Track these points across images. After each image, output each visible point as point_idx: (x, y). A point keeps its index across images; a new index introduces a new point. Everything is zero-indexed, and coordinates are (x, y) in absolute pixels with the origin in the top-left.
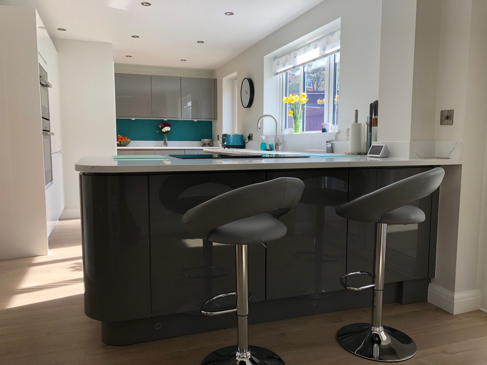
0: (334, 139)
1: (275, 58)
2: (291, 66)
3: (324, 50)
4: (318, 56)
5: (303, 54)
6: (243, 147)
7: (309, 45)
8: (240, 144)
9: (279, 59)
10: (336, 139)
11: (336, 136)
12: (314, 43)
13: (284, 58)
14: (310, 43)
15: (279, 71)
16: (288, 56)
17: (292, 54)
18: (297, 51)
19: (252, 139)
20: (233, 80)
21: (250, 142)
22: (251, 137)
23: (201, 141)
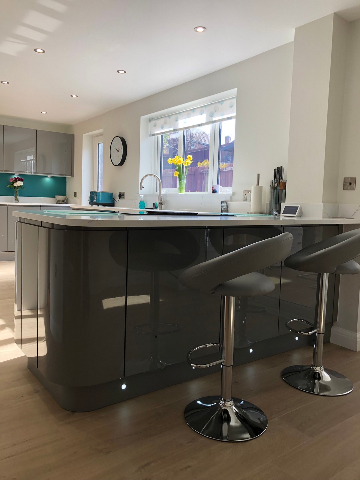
0: (228, 199)
1: (151, 120)
2: (172, 129)
3: (212, 116)
4: (205, 122)
5: (186, 118)
6: (113, 205)
7: (193, 110)
8: (109, 202)
9: (157, 121)
10: (231, 200)
11: (231, 197)
12: (200, 109)
13: (162, 121)
14: (195, 108)
15: (156, 133)
16: (167, 119)
17: (173, 117)
18: (178, 115)
19: (124, 198)
20: (93, 137)
21: (121, 200)
22: (122, 195)
23: (55, 197)
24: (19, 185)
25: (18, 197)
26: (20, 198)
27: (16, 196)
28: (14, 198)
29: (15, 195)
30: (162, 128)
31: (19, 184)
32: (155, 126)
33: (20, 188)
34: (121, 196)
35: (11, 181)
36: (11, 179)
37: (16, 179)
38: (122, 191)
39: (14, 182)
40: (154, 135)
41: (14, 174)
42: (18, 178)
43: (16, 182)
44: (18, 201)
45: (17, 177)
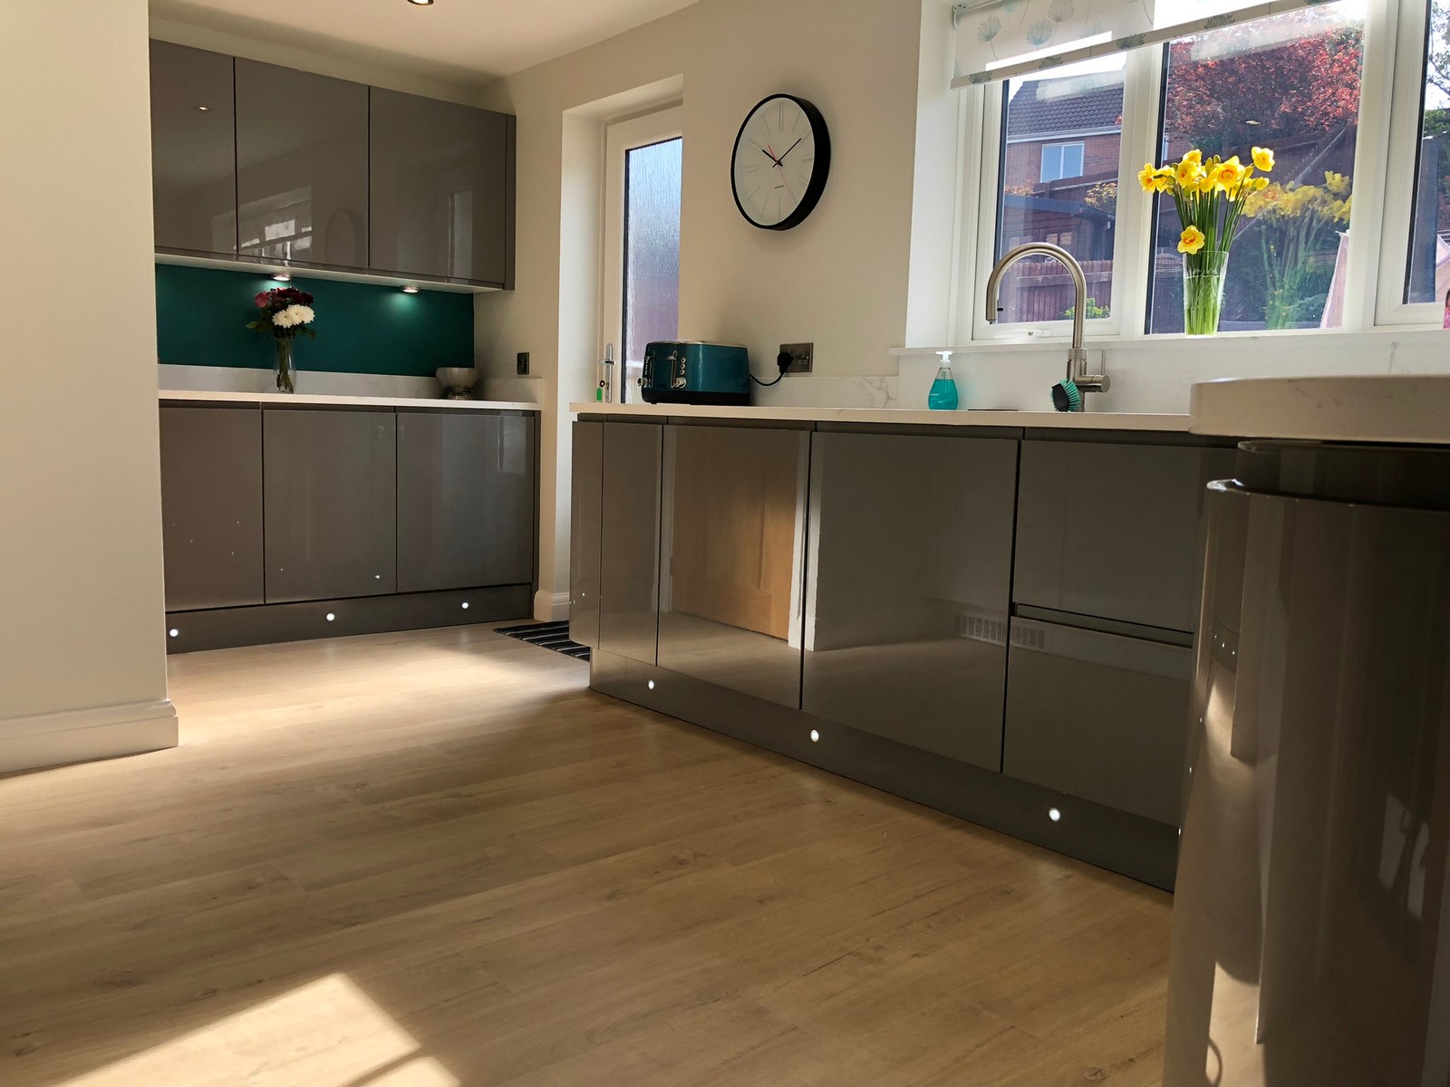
1: (958, 11)
8: (732, 387)
9: (996, 15)
15: (985, 68)
19: (807, 368)
20: (601, 126)
21: (793, 382)
22: (799, 357)
23: (432, 374)
24: (297, 321)
25: (290, 373)
26: (301, 377)
27: (284, 370)
28: (271, 375)
29: (277, 364)
30: (1038, 42)
31: (299, 314)
32: (989, 38)
33: (298, 332)
34: (794, 359)
35: (262, 305)
36: (260, 296)
37: (281, 293)
38: (795, 338)
39: (276, 310)
40: (977, 78)
41: (270, 277)
42: (287, 291)
43: (285, 307)
45: (282, 287)
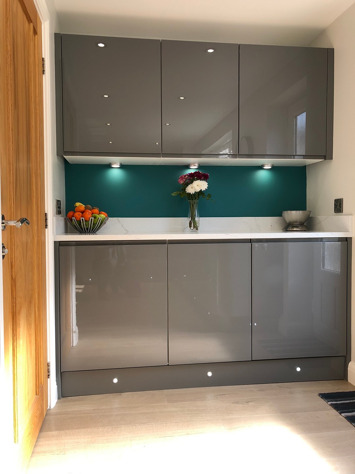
23: (280, 215)
25: (197, 219)
29: (190, 214)
31: (200, 186)
35: (182, 182)
36: (182, 177)
37: (191, 175)
39: (187, 185)
41: (188, 166)
42: (195, 173)
43: (192, 182)
44: (197, 229)
45: (193, 172)
